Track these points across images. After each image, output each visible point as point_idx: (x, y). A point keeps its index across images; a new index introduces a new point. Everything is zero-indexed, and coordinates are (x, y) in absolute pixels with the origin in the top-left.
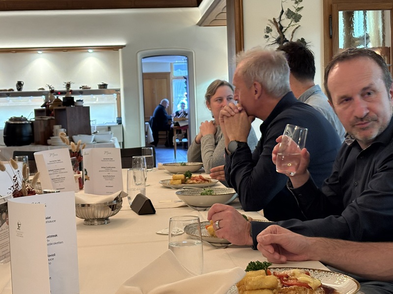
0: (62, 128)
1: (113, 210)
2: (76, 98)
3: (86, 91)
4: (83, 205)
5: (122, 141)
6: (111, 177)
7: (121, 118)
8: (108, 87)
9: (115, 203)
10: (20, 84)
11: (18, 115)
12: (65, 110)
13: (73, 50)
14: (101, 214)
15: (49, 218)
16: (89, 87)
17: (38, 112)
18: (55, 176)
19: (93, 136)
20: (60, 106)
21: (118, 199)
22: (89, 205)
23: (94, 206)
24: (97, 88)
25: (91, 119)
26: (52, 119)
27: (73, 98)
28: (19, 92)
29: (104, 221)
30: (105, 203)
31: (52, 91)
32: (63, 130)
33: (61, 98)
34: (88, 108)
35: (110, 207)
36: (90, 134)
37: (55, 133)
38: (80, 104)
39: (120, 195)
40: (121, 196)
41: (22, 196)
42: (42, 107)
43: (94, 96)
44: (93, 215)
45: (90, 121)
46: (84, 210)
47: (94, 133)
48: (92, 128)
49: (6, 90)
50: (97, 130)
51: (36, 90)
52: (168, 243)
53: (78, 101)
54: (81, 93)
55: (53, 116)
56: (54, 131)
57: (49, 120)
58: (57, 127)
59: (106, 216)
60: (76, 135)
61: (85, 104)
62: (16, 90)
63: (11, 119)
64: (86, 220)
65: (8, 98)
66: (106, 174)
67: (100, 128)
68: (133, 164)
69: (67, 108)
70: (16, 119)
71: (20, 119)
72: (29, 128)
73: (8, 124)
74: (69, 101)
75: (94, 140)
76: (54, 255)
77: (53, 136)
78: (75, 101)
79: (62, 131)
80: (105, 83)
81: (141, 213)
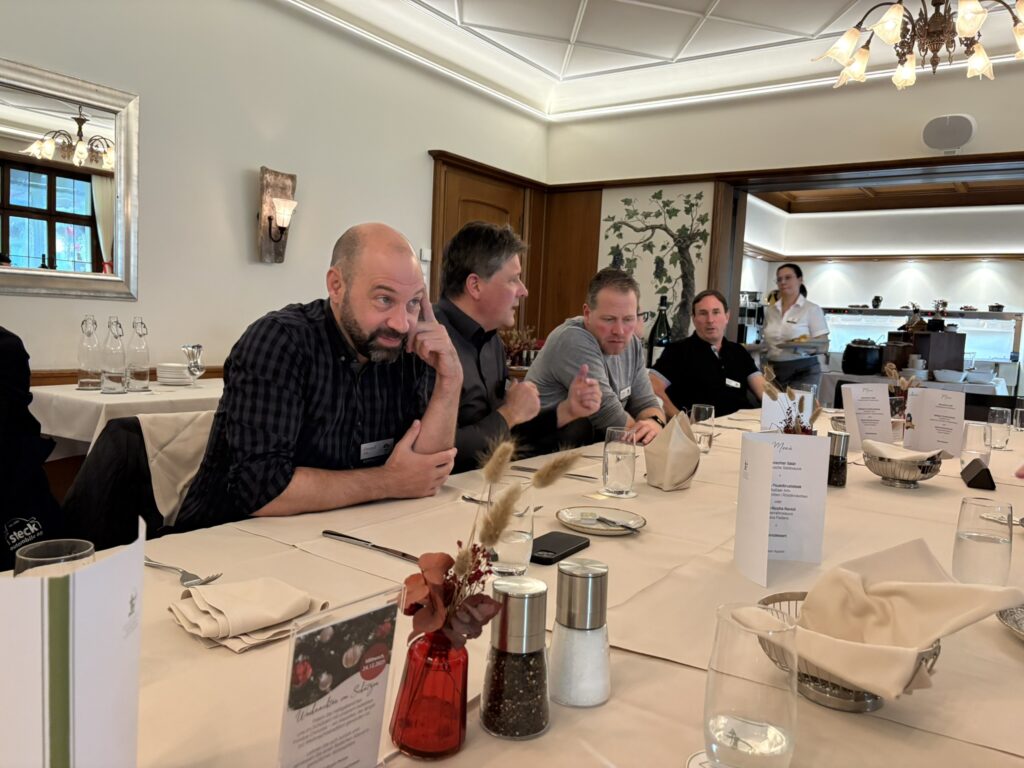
0: (922, 358)
1: (923, 472)
2: (947, 321)
3: (968, 313)
4: (882, 459)
5: (1014, 384)
6: (948, 431)
7: (1018, 353)
8: (1005, 310)
9: (928, 463)
10: (877, 300)
11: (864, 338)
12: (928, 336)
13: (959, 258)
14: (906, 475)
15: (794, 464)
16: (975, 308)
17: (892, 336)
18: (866, 417)
19: (965, 374)
20: (923, 330)
21: (935, 461)
22: (889, 460)
23: (895, 461)
24: (987, 310)
25: (966, 351)
26: (909, 346)
27: (943, 321)
28: (876, 308)
29: (909, 484)
30: (915, 462)
31: (916, 311)
32: (921, 361)
33: (926, 319)
34: (963, 337)
35: (920, 467)
36: (960, 369)
37: (910, 364)
38: (952, 329)
39: (939, 454)
40: (941, 456)
41: (795, 433)
42: (899, 329)
43: (982, 321)
44: (894, 473)
45: (963, 353)
46: (882, 465)
47: (969, 370)
48: (965, 363)
49: (858, 306)
50: (975, 365)
51: (898, 308)
52: (955, 531)
53: (949, 325)
54: (961, 315)
55: (911, 341)
56: (910, 362)
57: (904, 347)
58: (914, 357)
59: (912, 477)
60: (939, 369)
61: (959, 331)
62: (871, 307)
63: (854, 342)
64: (884, 478)
65: (860, 316)
66: (940, 424)
67: (982, 365)
68: (990, 416)
69: (932, 333)
70: (861, 342)
71: (865, 342)
72: (876, 355)
73: (849, 347)
74: (937, 325)
75: (965, 379)
76: (794, 509)
77: (906, 367)
78: (946, 324)
79: (921, 363)
80: (1000, 304)
81: (972, 484)
